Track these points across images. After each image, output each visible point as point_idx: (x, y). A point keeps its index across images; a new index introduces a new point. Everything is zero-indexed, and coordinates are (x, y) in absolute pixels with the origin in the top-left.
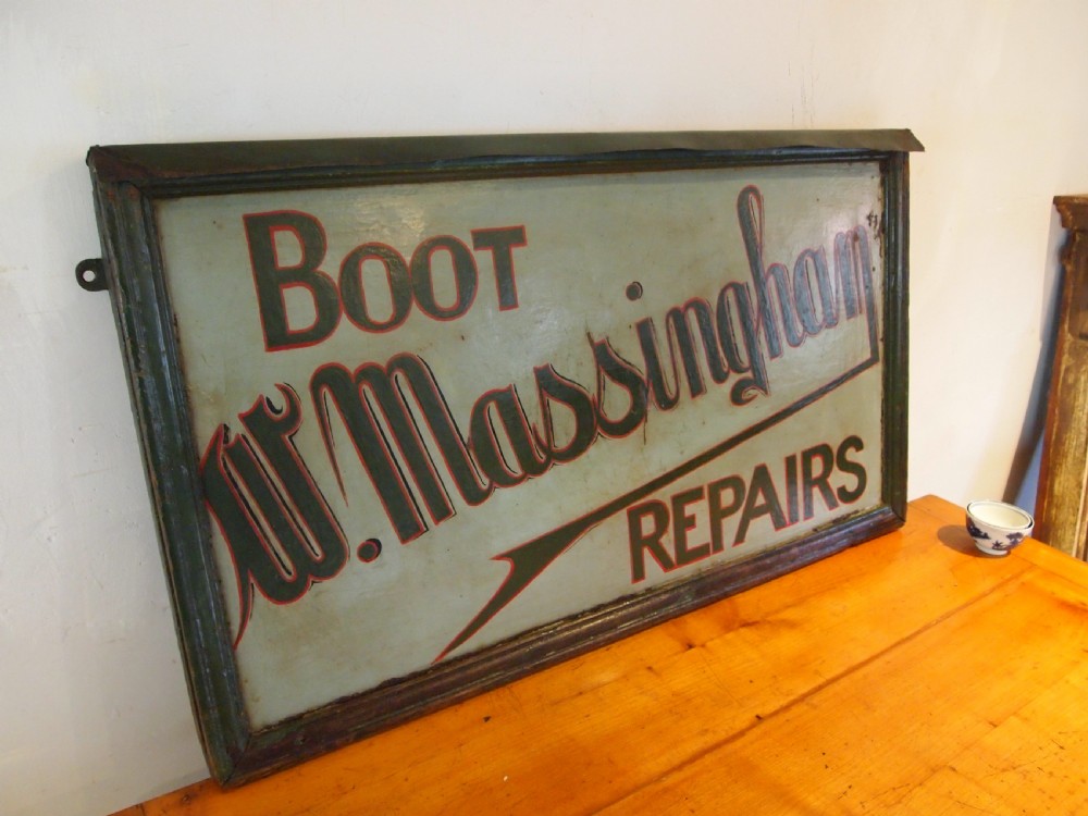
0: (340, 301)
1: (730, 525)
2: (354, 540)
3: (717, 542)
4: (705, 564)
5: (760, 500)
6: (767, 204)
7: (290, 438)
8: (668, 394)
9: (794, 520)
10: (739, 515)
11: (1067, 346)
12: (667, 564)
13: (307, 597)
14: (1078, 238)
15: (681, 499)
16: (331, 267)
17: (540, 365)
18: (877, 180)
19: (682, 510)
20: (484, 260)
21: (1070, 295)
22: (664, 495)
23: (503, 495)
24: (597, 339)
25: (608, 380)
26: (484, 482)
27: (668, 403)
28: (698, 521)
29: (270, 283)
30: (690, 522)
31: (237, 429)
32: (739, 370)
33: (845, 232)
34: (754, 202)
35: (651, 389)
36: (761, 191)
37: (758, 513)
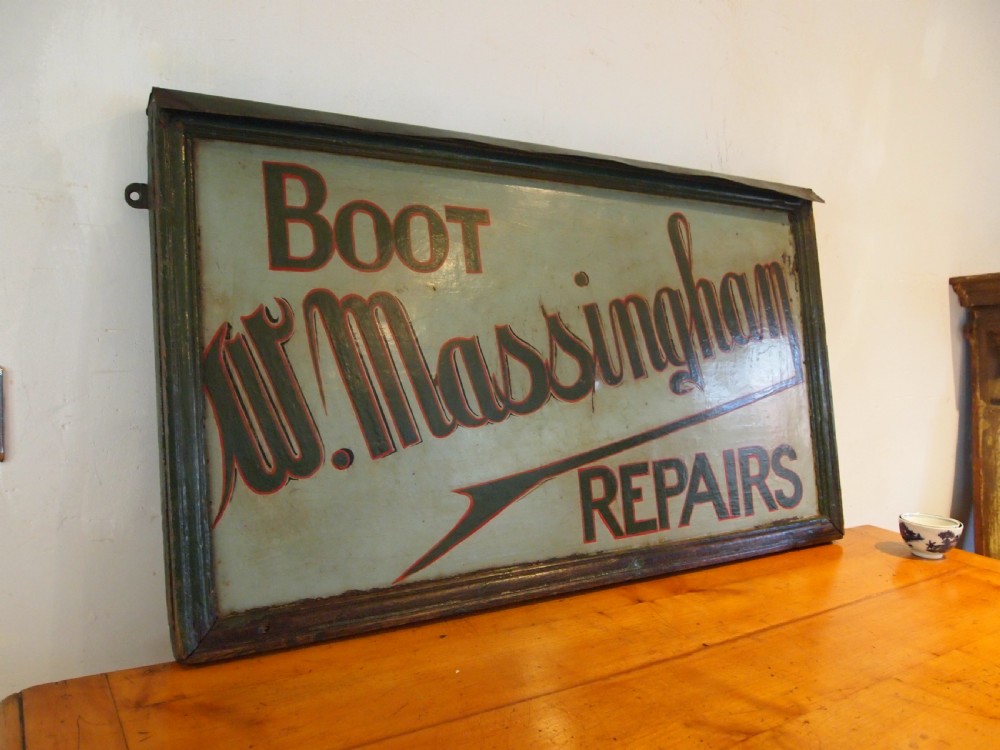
0: (334, 240)
1: (676, 504)
2: (330, 446)
3: (663, 520)
4: (653, 538)
6: (693, 229)
7: (282, 344)
8: (614, 372)
9: (735, 513)
10: (682, 497)
11: (981, 411)
12: (617, 532)
13: (283, 491)
14: (976, 316)
15: (629, 471)
16: (329, 212)
17: (501, 324)
18: (787, 228)
19: (629, 482)
20: (454, 229)
21: (978, 366)
22: (613, 462)
23: (463, 433)
24: (550, 313)
25: (559, 349)
26: (448, 418)
27: (613, 380)
28: (644, 495)
29: (278, 217)
30: (638, 494)
31: (238, 329)
32: (676, 363)
33: (762, 264)
34: (682, 226)
35: (598, 364)
36: (688, 219)
37: (702, 499)
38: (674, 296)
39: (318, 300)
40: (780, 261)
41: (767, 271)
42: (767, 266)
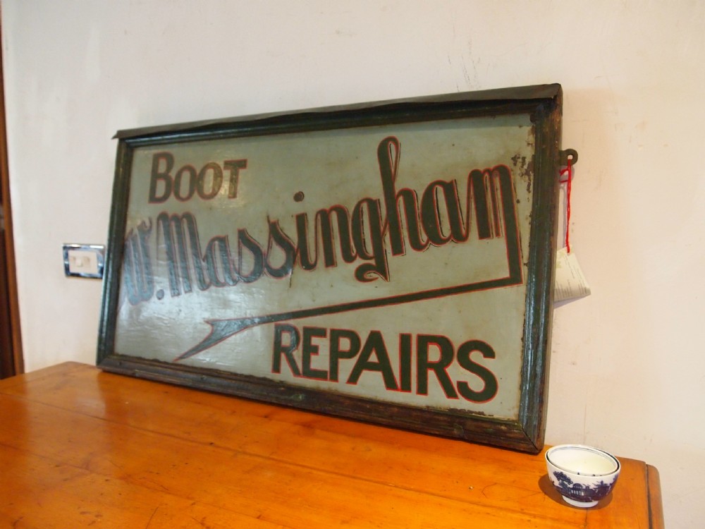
0: (173, 187)
1: (345, 366)
3: (333, 374)
4: (323, 385)
5: (373, 358)
6: (403, 149)
8: (309, 261)
9: (406, 387)
10: (353, 361)
12: (296, 371)
15: (310, 332)
16: (173, 174)
17: (241, 228)
18: (529, 128)
20: (226, 174)
22: (300, 323)
24: (272, 220)
25: (274, 243)
26: (207, 280)
27: (309, 267)
28: (320, 352)
29: (155, 176)
30: (315, 350)
31: (135, 231)
32: (364, 256)
33: (482, 169)
34: (393, 147)
35: (299, 255)
36: (400, 140)
37: (372, 367)
38: (373, 204)
39: (163, 217)
40: (508, 163)
41: (487, 175)
42: (488, 171)
